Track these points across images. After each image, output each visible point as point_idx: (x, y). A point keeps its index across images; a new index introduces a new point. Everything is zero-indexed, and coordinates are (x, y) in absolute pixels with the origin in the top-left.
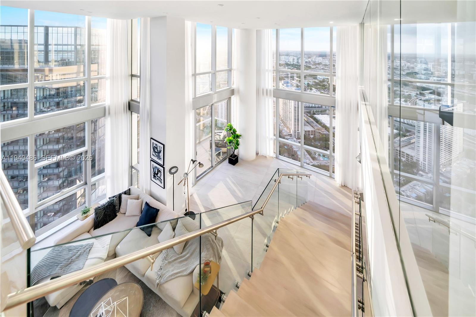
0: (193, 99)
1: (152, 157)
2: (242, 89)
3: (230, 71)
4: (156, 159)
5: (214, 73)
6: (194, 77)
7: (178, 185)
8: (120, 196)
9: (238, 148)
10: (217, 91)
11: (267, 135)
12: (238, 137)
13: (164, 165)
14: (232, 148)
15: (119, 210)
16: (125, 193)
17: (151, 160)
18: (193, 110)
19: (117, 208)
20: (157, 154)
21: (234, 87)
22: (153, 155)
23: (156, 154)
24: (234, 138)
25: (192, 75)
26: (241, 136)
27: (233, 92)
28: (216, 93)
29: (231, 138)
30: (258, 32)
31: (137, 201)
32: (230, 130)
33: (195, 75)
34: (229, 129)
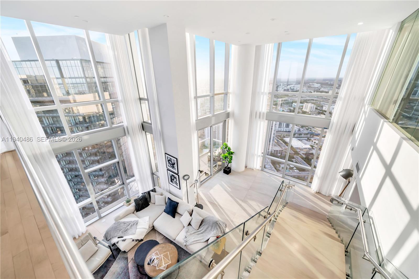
0: (196, 121)
1: (168, 167)
2: (236, 112)
3: (226, 94)
4: (171, 169)
5: (213, 96)
6: (195, 99)
7: (190, 187)
8: (149, 193)
9: (231, 162)
10: (215, 114)
11: (256, 153)
12: (232, 153)
13: (178, 173)
14: (227, 162)
15: (150, 201)
16: (152, 191)
17: (167, 170)
19: (148, 199)
20: (172, 165)
21: (229, 110)
22: (168, 166)
23: (171, 166)
24: (229, 154)
26: (234, 153)
27: (228, 115)
28: (214, 116)
29: (226, 155)
30: (258, 48)
31: (161, 196)
32: (226, 148)
34: (225, 147)
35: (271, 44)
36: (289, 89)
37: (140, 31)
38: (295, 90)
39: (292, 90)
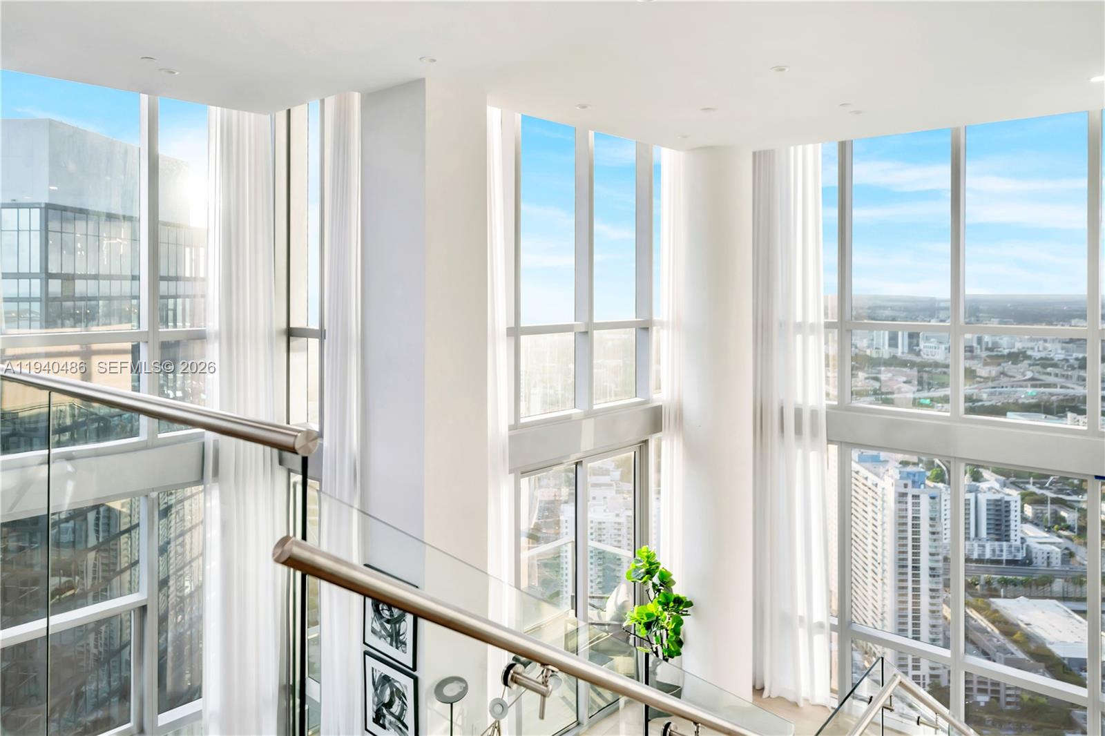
0: (511, 428)
1: (371, 640)
2: (693, 405)
3: (644, 328)
4: (384, 646)
5: (587, 333)
6: (513, 338)
9: (679, 654)
10: (595, 407)
11: (801, 610)
12: (679, 605)
13: (414, 669)
14: (656, 653)
17: (366, 653)
18: (510, 473)
20: (388, 626)
21: (661, 397)
22: (374, 631)
23: (385, 629)
24: (665, 605)
25: (508, 329)
26: (690, 604)
27: (656, 419)
28: (590, 414)
29: (654, 608)
30: (763, 162)
32: (650, 573)
33: (515, 332)
34: (643, 570)
35: (810, 147)
36: (975, 345)
37: (330, 102)
38: (1006, 352)
39: (991, 350)
